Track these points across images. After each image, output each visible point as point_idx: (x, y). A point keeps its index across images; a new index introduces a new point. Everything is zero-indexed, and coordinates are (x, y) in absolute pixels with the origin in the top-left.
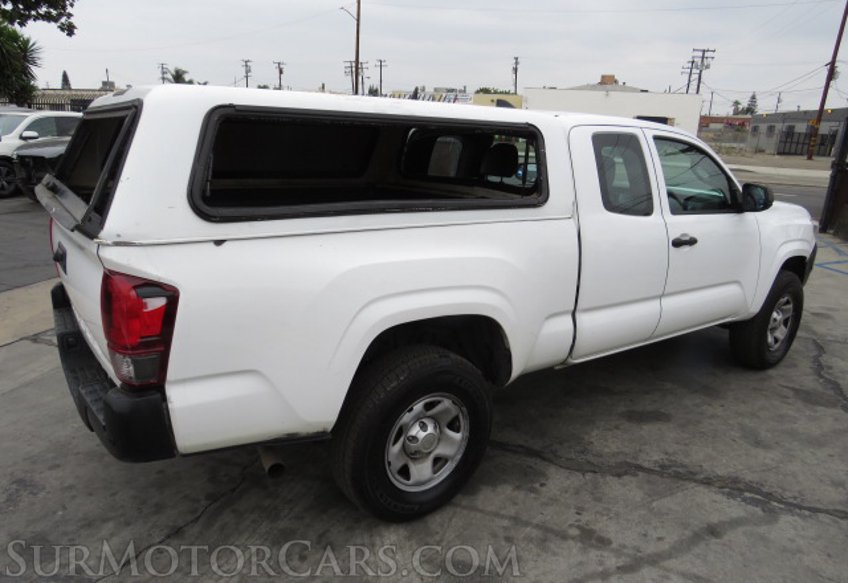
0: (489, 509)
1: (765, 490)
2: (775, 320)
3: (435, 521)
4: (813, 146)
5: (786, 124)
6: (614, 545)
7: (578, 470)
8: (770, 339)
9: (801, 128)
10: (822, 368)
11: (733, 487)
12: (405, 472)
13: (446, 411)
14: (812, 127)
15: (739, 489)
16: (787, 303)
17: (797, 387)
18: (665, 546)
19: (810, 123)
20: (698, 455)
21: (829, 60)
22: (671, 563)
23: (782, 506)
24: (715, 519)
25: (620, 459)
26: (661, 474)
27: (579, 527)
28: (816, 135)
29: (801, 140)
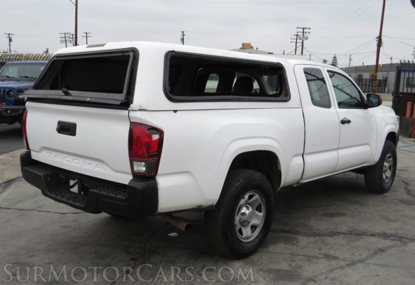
0: (277, 252)
1: (399, 235)
2: (385, 166)
3: (255, 257)
4: (375, 86)
5: (358, 74)
6: (341, 258)
7: (311, 236)
8: (384, 177)
9: (366, 76)
10: (410, 191)
11: (385, 236)
12: (241, 232)
13: (256, 200)
14: (373, 75)
15: (387, 236)
16: (390, 157)
17: (401, 199)
18: (363, 256)
19: (371, 73)
20: (364, 226)
21: (378, 35)
22: (369, 261)
23: (408, 240)
24: (381, 246)
25: (329, 230)
26: (351, 234)
27: (322, 254)
28: (376, 80)
29: (368, 83)
